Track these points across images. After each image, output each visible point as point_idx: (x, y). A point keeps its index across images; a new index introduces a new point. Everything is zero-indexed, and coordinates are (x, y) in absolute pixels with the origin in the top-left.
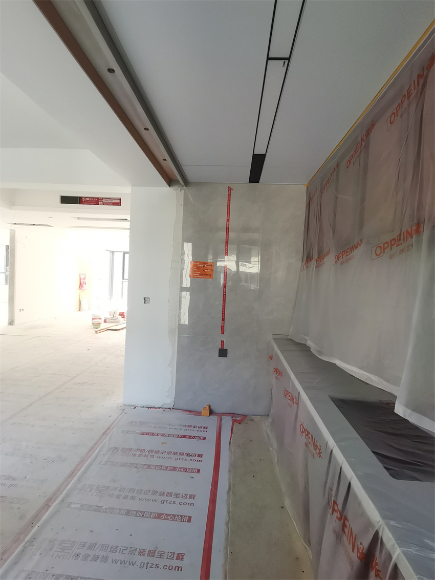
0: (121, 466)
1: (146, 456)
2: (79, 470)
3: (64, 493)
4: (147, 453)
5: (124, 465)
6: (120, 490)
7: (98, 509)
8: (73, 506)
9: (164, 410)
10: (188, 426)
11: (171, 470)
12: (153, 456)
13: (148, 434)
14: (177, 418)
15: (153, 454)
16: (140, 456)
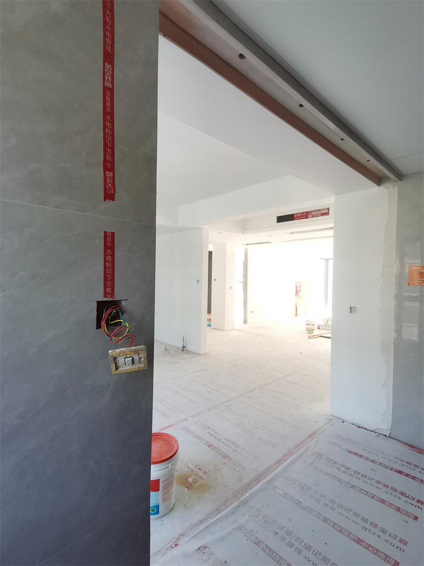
0: (324, 474)
1: (350, 475)
2: (286, 461)
3: (272, 475)
4: (352, 473)
5: (327, 474)
6: (321, 496)
7: (298, 503)
8: (277, 490)
9: (377, 436)
10: (407, 463)
11: (378, 500)
12: (359, 479)
13: (356, 454)
14: (393, 449)
15: (359, 476)
16: (344, 472)
